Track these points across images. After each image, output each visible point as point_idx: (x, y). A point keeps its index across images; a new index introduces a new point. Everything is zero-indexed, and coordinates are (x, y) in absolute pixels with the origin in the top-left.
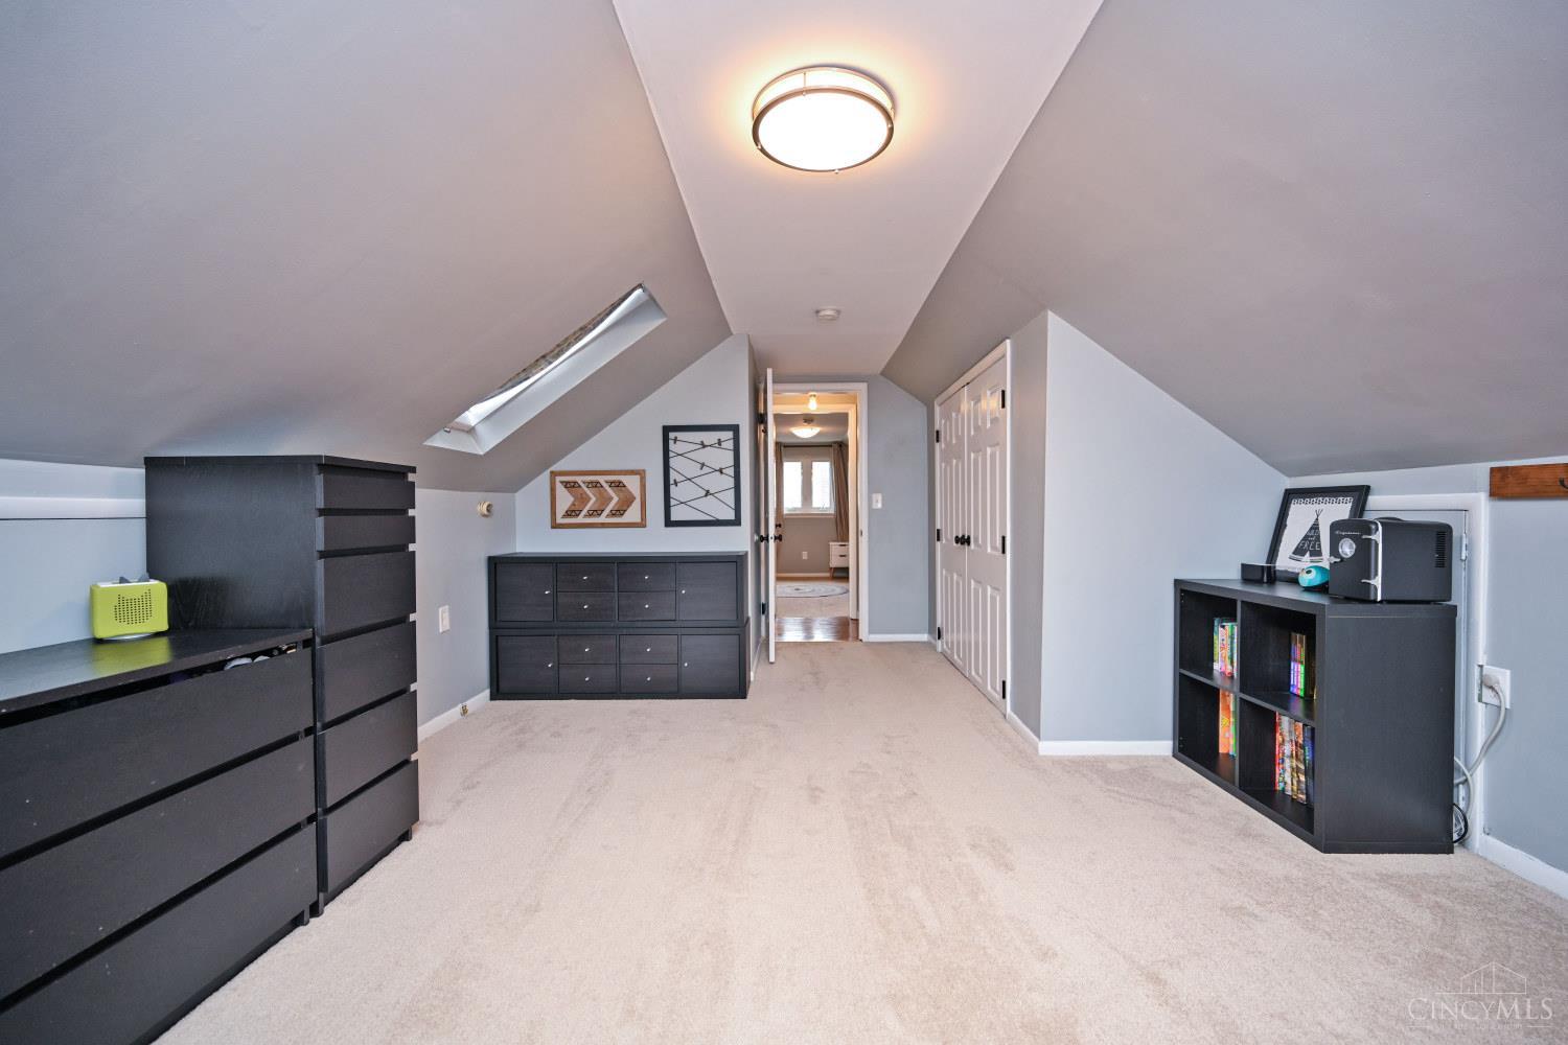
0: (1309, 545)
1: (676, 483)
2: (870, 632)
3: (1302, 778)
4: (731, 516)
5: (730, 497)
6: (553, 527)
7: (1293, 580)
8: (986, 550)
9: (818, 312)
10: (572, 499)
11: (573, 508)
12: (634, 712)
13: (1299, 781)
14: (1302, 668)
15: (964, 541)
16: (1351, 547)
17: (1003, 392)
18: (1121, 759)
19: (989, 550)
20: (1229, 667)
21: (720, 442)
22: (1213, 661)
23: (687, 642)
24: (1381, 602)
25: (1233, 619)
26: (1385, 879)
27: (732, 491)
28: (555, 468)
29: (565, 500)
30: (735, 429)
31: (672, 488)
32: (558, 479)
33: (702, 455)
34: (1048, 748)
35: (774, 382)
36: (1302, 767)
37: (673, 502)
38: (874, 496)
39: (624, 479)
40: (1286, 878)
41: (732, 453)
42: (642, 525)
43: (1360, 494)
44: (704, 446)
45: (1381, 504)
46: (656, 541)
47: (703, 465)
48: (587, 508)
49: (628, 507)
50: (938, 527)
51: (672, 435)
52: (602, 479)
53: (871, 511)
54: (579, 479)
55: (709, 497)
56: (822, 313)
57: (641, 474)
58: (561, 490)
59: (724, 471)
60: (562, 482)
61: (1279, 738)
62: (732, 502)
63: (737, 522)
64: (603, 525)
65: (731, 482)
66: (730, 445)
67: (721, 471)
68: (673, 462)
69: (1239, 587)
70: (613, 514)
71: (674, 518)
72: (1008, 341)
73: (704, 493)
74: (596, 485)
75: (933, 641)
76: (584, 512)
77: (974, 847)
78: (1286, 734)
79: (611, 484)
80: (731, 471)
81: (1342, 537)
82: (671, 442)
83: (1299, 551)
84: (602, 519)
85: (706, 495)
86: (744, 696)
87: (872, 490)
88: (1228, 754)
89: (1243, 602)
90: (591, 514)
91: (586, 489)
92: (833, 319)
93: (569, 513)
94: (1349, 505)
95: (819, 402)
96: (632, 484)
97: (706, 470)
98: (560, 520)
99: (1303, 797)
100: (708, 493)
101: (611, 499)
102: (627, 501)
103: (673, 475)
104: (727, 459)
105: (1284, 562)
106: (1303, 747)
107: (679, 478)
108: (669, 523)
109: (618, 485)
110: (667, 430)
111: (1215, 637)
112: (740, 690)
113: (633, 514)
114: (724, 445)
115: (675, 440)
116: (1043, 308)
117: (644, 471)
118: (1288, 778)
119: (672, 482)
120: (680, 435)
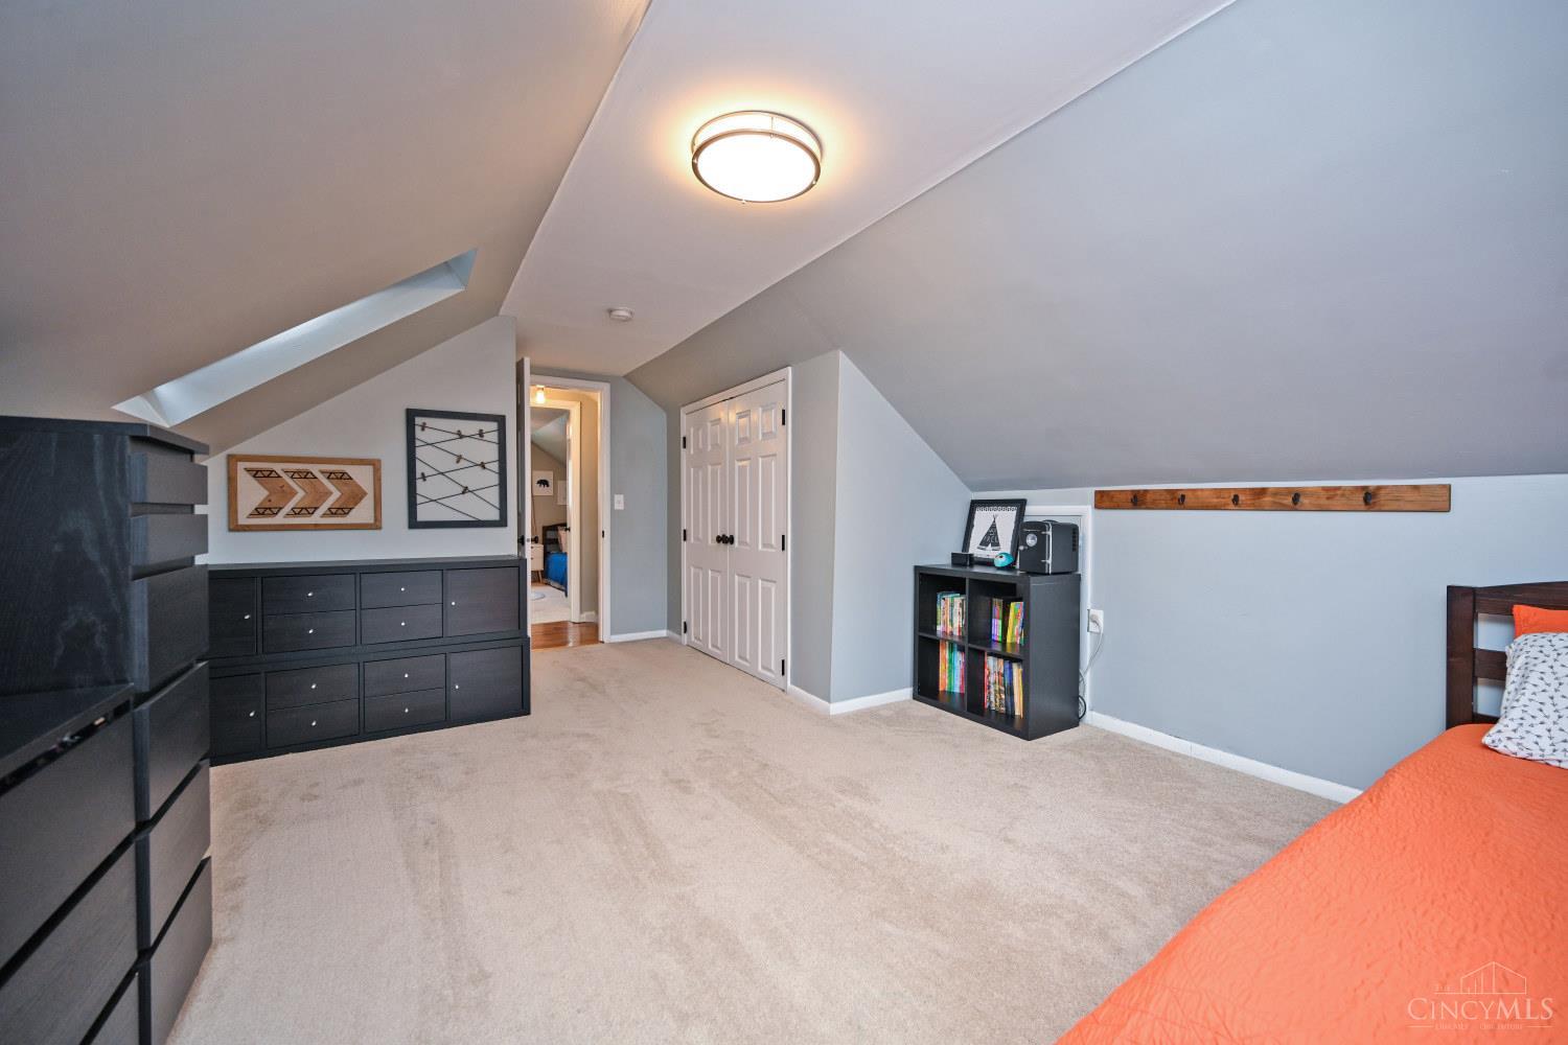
0: (991, 538)
1: (424, 477)
2: (613, 632)
3: (1003, 697)
4: (495, 515)
5: (493, 495)
6: (230, 530)
7: (989, 563)
8: (757, 546)
9: (610, 311)
10: (266, 493)
11: (268, 505)
12: (399, 751)
13: (1001, 699)
14: (1000, 622)
15: (726, 540)
16: (1033, 538)
17: (784, 411)
18: (887, 706)
19: (760, 547)
20: (949, 627)
21: (481, 434)
22: (936, 624)
23: (456, 660)
24: (1053, 574)
25: (962, 593)
26: (1064, 747)
27: (496, 490)
28: (237, 450)
29: (252, 494)
30: (501, 420)
31: (419, 483)
32: (241, 466)
33: (458, 447)
34: (837, 708)
35: (532, 373)
36: (1003, 689)
37: (419, 500)
38: (616, 497)
39: (350, 470)
40: (1023, 760)
41: (496, 447)
42: (376, 525)
43: (1020, 504)
44: (461, 436)
45: (1034, 512)
46: (397, 544)
47: (459, 458)
48: (291, 504)
49: (356, 504)
50: (684, 526)
51: (419, 420)
52: (315, 469)
53: (613, 511)
54: (278, 467)
55: (468, 495)
56: (614, 313)
57: (376, 465)
58: (245, 482)
59: (486, 466)
60: (248, 470)
61: (987, 672)
62: (496, 501)
63: (502, 522)
64: (317, 527)
65: (495, 479)
66: (494, 437)
67: (483, 465)
68: (420, 453)
69: (950, 568)
70: (331, 512)
71: (422, 516)
72: (790, 368)
73: (461, 490)
74: (306, 475)
75: (676, 636)
76: (287, 509)
77: (843, 792)
78: (991, 668)
79: (330, 475)
80: (495, 467)
81: (1028, 533)
82: (418, 430)
83: (984, 543)
84: (316, 518)
85: (463, 493)
86: (528, 713)
87: (614, 490)
88: (944, 691)
89: (970, 580)
90: (296, 512)
91: (291, 482)
92: (627, 320)
93: (259, 512)
94: (1015, 512)
95: (546, 395)
96: (362, 476)
97: (463, 463)
98: (243, 520)
99: (1003, 709)
100: (465, 490)
101: (330, 493)
102: (357, 496)
103: (420, 468)
104: (490, 453)
105: (975, 549)
106: (1003, 675)
107: (428, 472)
108: (414, 523)
109: (342, 477)
110: (411, 415)
111: (938, 607)
112: (522, 707)
113: (362, 513)
114: (486, 437)
115: (423, 427)
116: (835, 347)
117: (379, 461)
118: (993, 699)
119: (418, 475)
120: (430, 421)
